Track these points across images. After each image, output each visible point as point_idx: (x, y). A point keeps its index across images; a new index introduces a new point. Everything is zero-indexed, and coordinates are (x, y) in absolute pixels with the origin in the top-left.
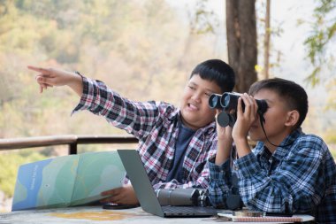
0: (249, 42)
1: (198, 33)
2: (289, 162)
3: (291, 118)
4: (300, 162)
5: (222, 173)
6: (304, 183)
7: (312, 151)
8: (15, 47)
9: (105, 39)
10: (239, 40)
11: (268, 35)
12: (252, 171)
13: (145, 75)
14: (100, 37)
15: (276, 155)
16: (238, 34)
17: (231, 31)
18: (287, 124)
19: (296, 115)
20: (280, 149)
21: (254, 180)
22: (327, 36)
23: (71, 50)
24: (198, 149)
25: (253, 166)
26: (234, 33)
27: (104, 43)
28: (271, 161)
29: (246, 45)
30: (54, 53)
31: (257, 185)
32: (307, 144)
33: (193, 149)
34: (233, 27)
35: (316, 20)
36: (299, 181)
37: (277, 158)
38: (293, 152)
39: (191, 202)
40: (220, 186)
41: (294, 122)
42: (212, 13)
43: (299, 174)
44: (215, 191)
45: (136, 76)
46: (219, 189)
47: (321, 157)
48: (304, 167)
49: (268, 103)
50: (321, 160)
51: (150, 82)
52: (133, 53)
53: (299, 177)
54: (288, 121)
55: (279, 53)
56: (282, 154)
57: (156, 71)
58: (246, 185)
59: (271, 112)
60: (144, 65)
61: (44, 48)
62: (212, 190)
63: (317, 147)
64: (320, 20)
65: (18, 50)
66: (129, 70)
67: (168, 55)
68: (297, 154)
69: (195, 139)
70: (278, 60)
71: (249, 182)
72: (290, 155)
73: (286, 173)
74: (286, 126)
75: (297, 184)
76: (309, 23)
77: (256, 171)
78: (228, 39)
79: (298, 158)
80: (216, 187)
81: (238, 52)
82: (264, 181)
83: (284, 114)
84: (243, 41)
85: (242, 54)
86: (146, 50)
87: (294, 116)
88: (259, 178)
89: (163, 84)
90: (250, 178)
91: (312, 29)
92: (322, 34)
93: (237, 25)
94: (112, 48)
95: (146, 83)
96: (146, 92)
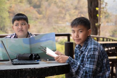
8: (19, 3)
13: (64, 12)
23: (38, 3)
30: (32, 4)
51: (65, 14)
52: (60, 4)
55: (106, 3)
57: (67, 10)
60: (63, 8)
61: (28, 3)
65: (20, 4)
66: (58, 10)
67: (72, 4)
81: (91, 3)
85: (93, 4)
86: (64, 3)
89: (70, 15)
94: (52, 3)
95: (64, 15)
96: (64, 18)
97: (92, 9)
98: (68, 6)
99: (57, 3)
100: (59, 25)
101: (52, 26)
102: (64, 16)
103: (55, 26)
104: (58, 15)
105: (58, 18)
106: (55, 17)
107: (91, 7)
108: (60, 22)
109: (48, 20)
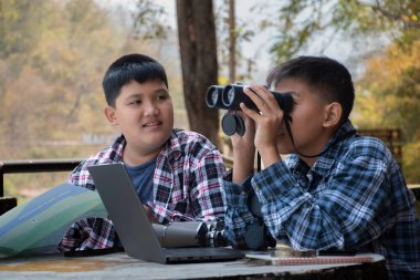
0: (207, 49)
1: (146, 38)
2: (340, 178)
3: (330, 113)
4: (356, 177)
5: (243, 195)
6: (364, 209)
7: (372, 161)
9: (14, 50)
10: (194, 46)
11: (233, 39)
12: (276, 191)
13: (70, 95)
14: (8, 48)
15: (317, 168)
16: (193, 38)
17: (183, 34)
18: (326, 125)
19: (337, 109)
20: (322, 159)
21: (279, 204)
22: (297, 43)
24: (167, 184)
25: (278, 183)
26: (188, 37)
27: (13, 56)
28: (309, 176)
29: (203, 52)
31: (282, 211)
32: (365, 151)
33: (159, 187)
34: (187, 29)
35: (284, 21)
36: (358, 205)
37: (320, 173)
38: (344, 163)
39: (197, 241)
40: (241, 215)
41: (336, 119)
42: (162, 11)
43: (355, 195)
44: (234, 224)
45: (59, 98)
46: (240, 220)
47: (385, 170)
48: (363, 183)
49: (294, 97)
50: (385, 175)
52: (53, 68)
53: (357, 200)
54: (327, 120)
55: (250, 62)
56: (326, 167)
57: (84, 90)
58: (269, 213)
59: (302, 110)
60: (69, 83)
62: (230, 221)
63: (379, 155)
64: (289, 23)
66: (48, 90)
68: (351, 166)
69: (158, 172)
70: (249, 70)
71: (273, 208)
72: (340, 167)
73: (335, 196)
74: (324, 128)
75: (355, 211)
76: (276, 26)
77: (283, 190)
78: (181, 44)
79: (352, 172)
80: (234, 217)
81: (194, 61)
82: (293, 204)
83: (320, 110)
84: (199, 47)
85: (199, 64)
86: (70, 64)
87: (335, 111)
88: (286, 200)
89: (93, 107)
90: (275, 201)
91: (279, 34)
92: (292, 40)
93: (191, 28)
94: (25, 62)
95: (72, 107)
96: (72, 118)
97: (197, 84)
98: (85, 75)
99: (44, 63)
100: (55, 144)
101: (28, 147)
102: (72, 112)
103: (39, 146)
104: (48, 108)
105: (48, 116)
106: (38, 115)
107: (192, 77)
108: (59, 134)
109: (11, 125)
